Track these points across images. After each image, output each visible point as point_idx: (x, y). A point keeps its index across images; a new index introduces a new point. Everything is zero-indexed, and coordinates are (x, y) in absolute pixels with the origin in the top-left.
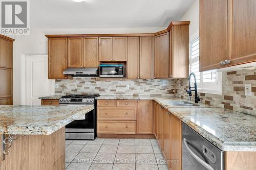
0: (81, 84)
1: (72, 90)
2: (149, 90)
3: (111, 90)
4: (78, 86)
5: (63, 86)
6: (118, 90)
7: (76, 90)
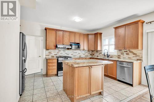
0: (59, 52)
1: (55, 55)
2: (84, 54)
3: (72, 54)
4: (57, 53)
5: (50, 53)
6: (74, 54)
7: (56, 55)
